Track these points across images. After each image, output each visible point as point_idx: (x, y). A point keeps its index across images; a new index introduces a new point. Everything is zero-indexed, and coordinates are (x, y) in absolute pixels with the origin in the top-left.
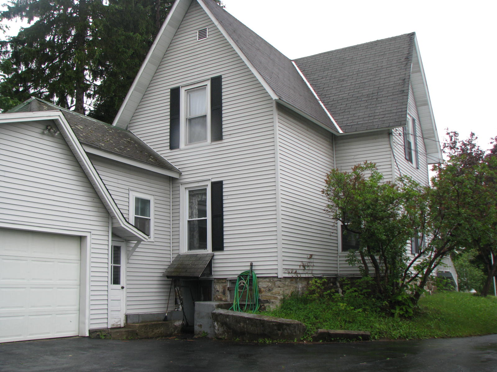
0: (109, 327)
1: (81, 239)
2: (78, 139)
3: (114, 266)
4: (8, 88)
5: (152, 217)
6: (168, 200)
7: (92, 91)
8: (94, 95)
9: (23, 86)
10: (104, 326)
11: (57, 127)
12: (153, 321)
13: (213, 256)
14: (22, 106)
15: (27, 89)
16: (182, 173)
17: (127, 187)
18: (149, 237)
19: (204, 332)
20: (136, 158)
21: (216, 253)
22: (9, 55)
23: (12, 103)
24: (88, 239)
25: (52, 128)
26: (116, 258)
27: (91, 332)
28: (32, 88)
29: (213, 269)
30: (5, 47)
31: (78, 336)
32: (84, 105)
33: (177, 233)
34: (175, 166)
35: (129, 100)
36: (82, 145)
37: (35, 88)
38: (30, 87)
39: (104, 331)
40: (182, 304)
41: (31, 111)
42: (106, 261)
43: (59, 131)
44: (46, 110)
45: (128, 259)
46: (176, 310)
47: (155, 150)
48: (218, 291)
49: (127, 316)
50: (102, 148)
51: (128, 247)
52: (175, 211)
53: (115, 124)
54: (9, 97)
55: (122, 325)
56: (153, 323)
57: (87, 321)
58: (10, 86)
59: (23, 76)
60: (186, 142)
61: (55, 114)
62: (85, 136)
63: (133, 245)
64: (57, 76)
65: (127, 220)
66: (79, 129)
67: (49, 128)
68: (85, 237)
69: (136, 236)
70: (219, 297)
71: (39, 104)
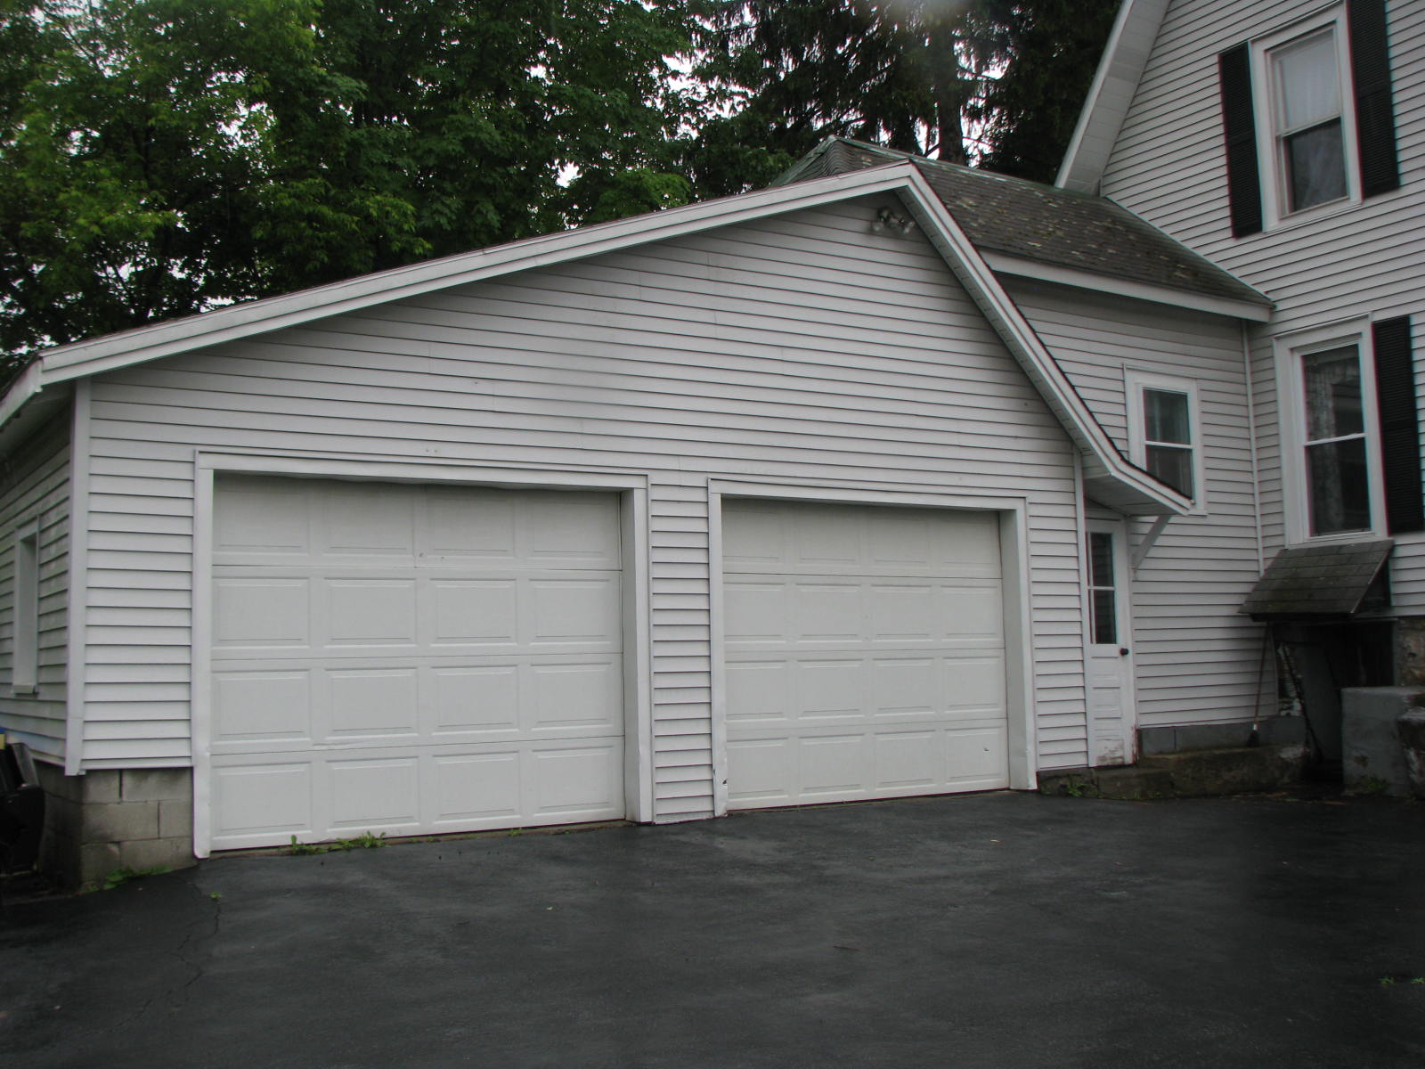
0: (1093, 764)
1: (999, 518)
2: (966, 236)
3: (1096, 592)
4: (757, 125)
5: (1196, 444)
6: (1241, 389)
7: (983, 99)
8: (987, 111)
9: (794, 114)
10: (1079, 761)
11: (907, 210)
12: (1218, 748)
13: (1392, 548)
14: (802, 166)
15: (804, 120)
16: (1277, 304)
17: (1117, 362)
18: (1193, 501)
19: (1374, 780)
20: (1134, 275)
21: (1400, 540)
22: (749, 36)
23: (774, 161)
24: (1020, 517)
25: (892, 213)
26: (1101, 570)
27: (1042, 777)
28: (818, 117)
29: (1395, 589)
30: (737, 16)
31: (1008, 789)
32: (965, 143)
33: (1274, 486)
34: (1254, 288)
35: (1096, 105)
36: (982, 253)
37: (826, 115)
38: (812, 112)
39: (1079, 775)
40: (1300, 696)
41: (829, 173)
42: (1073, 577)
43: (912, 218)
44: (868, 167)
45: (1135, 570)
46: (1283, 713)
47: (1189, 246)
48: (1413, 655)
49: (1141, 734)
50: (1037, 255)
51: (1131, 533)
52: (1262, 421)
53: (1062, 182)
54: (764, 148)
55: (1129, 760)
56: (1217, 752)
57: (1030, 748)
58: (761, 120)
59: (791, 87)
60: (1282, 211)
61: (896, 175)
62: (984, 226)
63: (1146, 529)
64: (882, 71)
65: (1126, 458)
66: (965, 209)
67: (885, 214)
68: (1011, 512)
69: (1156, 502)
70: (1417, 672)
71: (850, 152)
